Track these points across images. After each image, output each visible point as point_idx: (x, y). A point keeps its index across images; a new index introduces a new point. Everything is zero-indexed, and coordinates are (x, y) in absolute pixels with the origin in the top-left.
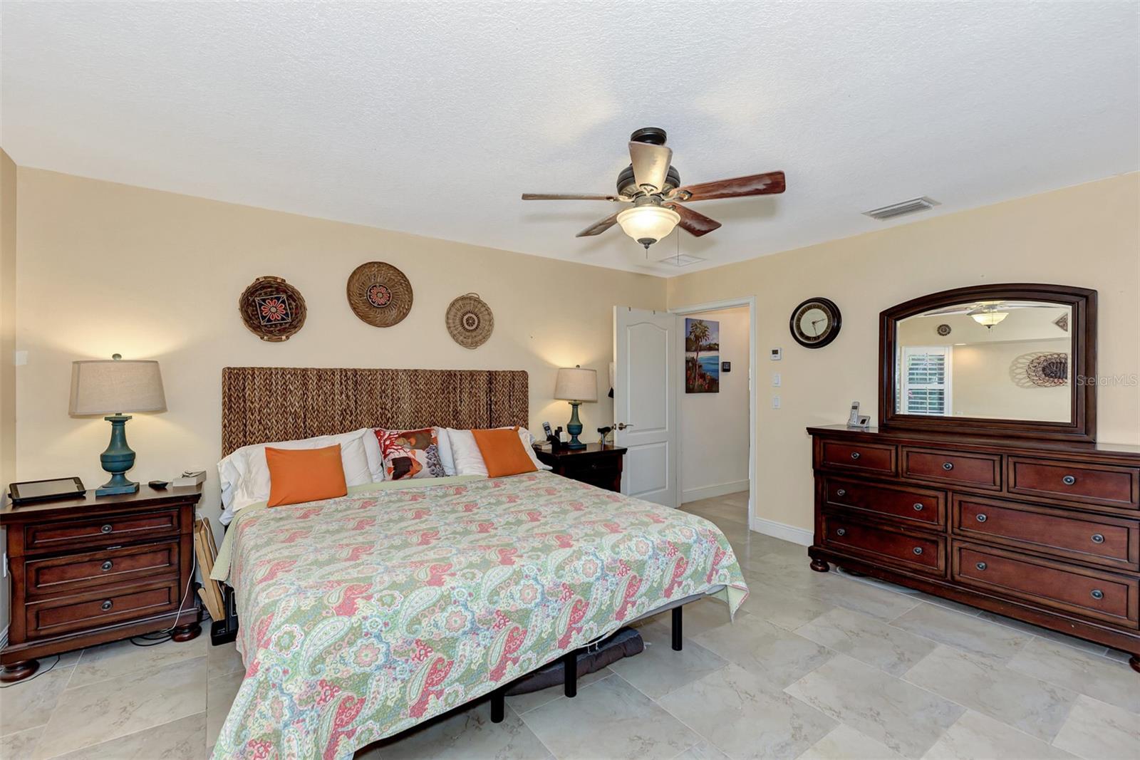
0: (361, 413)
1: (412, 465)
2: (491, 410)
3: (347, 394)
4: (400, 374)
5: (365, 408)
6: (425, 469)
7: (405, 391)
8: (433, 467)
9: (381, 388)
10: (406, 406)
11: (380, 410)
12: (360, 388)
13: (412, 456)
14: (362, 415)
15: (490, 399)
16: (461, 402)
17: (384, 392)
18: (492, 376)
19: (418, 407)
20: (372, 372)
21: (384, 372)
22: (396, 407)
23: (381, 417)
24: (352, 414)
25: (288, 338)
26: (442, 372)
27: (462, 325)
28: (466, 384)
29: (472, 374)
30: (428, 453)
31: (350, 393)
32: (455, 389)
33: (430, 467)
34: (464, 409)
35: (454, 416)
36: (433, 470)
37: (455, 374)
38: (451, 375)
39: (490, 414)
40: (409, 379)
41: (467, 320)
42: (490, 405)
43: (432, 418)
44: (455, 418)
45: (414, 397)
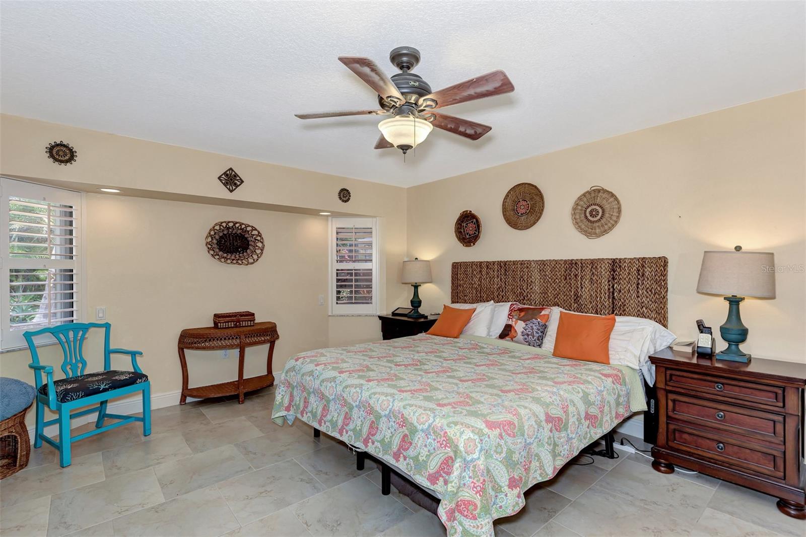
0: (508, 291)
1: (511, 331)
2: (614, 298)
3: (501, 278)
4: (533, 263)
5: (510, 288)
6: (520, 337)
7: (536, 275)
8: (526, 336)
9: (520, 274)
10: (537, 288)
11: (519, 290)
12: (508, 274)
13: (514, 325)
14: (509, 293)
15: (613, 287)
16: (582, 288)
17: (522, 277)
18: (615, 265)
19: (545, 289)
20: (515, 263)
21: (522, 263)
22: (529, 288)
23: (520, 295)
24: (503, 291)
25: (474, 244)
26: (565, 261)
27: (586, 217)
28: (587, 271)
29: (593, 262)
30: (526, 325)
31: (502, 278)
32: (576, 276)
33: (523, 336)
34: (585, 294)
35: (575, 300)
36: (526, 339)
37: (576, 263)
38: (572, 264)
39: (613, 301)
40: (539, 267)
41: (591, 212)
42: (613, 294)
43: (556, 299)
44: (576, 301)
45: (542, 281)
